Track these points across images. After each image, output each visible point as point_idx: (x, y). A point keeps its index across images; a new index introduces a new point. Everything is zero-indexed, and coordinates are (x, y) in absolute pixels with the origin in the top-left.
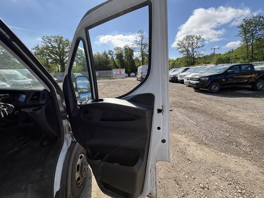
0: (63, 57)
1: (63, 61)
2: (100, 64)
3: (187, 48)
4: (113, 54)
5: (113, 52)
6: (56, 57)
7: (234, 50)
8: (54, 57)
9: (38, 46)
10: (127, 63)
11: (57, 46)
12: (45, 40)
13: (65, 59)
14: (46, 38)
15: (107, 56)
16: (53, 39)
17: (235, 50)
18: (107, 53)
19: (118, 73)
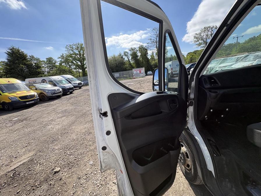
0: (83, 62)
1: (84, 66)
2: (117, 66)
3: (205, 40)
4: (128, 55)
5: (128, 53)
6: (77, 63)
7: (256, 37)
8: (76, 64)
9: (63, 54)
10: (143, 62)
11: (78, 53)
12: (68, 49)
13: (85, 64)
14: (69, 47)
15: (122, 57)
16: (74, 47)
17: (258, 36)
18: (123, 54)
19: (138, 72)
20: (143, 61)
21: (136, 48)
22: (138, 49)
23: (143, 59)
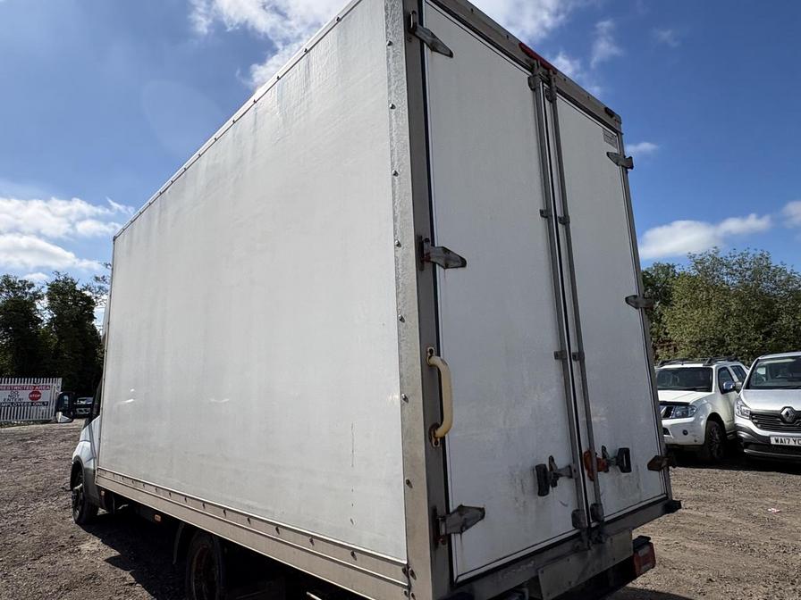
20: (62, 347)
21: (32, 285)
22: (45, 290)
23: (61, 338)
